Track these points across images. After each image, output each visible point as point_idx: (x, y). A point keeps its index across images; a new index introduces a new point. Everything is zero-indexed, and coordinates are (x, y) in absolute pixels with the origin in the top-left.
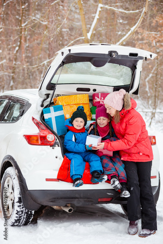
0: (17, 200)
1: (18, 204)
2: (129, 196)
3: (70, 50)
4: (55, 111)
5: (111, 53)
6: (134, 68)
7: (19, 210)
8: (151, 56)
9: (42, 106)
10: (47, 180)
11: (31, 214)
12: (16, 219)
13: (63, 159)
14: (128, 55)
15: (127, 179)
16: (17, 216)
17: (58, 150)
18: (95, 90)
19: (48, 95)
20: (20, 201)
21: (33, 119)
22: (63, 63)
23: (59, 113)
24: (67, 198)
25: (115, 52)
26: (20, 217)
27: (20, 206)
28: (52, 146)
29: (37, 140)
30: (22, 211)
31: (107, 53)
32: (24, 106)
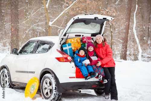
0: (54, 88)
1: (55, 90)
2: (107, 82)
3: (78, 17)
4: (69, 46)
5: (95, 18)
6: (102, 25)
7: (55, 93)
8: (112, 19)
9: (60, 44)
10: (70, 78)
11: (60, 95)
12: (54, 98)
13: (75, 68)
14: (102, 19)
15: (105, 75)
16: (54, 96)
17: (73, 64)
18: (83, 36)
19: (63, 39)
20: (56, 89)
21: (57, 50)
22: (73, 23)
23: (70, 47)
24: (79, 86)
25: (97, 18)
26: (55, 97)
27: (56, 91)
28: (70, 62)
29: (63, 60)
30: (57, 94)
31: (94, 18)
32: (51, 45)
